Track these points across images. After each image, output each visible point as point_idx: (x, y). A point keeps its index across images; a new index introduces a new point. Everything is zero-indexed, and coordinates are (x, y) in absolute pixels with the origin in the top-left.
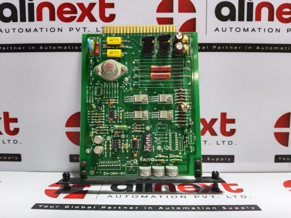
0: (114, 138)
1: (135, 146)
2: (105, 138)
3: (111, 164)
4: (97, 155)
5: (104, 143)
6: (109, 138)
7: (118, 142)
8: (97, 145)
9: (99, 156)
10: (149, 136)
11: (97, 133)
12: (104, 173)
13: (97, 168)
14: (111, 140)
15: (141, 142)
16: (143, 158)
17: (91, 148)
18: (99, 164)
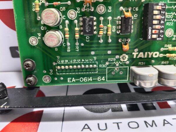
0: (83, 14)
1: (127, 28)
2: (64, 13)
3: (80, 65)
4: (52, 49)
5: (63, 24)
6: (72, 14)
7: (92, 20)
8: (49, 28)
9: (56, 49)
10: (159, 7)
11: (47, 4)
12: (69, 79)
13: (54, 72)
14: (78, 18)
15: (138, 21)
16: (139, 52)
17: (37, 36)
18: (58, 65)
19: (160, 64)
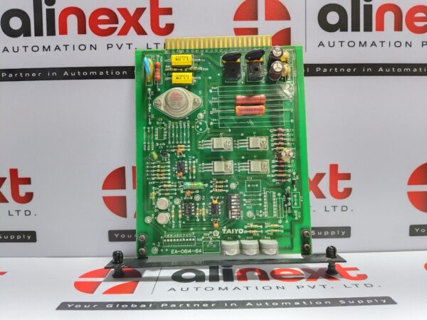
0: (185, 201)
1: (215, 211)
2: (172, 200)
3: (182, 238)
4: (161, 225)
5: (171, 207)
6: (177, 201)
7: (191, 206)
8: (161, 211)
9: (164, 226)
10: (235, 197)
11: (160, 194)
12: (172, 251)
13: (161, 245)
14: (181, 204)
15: (224, 207)
16: (227, 229)
17: (151, 216)
18: (164, 238)
19: (246, 239)
